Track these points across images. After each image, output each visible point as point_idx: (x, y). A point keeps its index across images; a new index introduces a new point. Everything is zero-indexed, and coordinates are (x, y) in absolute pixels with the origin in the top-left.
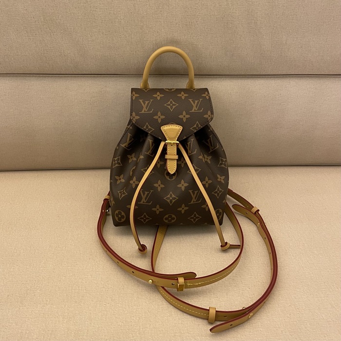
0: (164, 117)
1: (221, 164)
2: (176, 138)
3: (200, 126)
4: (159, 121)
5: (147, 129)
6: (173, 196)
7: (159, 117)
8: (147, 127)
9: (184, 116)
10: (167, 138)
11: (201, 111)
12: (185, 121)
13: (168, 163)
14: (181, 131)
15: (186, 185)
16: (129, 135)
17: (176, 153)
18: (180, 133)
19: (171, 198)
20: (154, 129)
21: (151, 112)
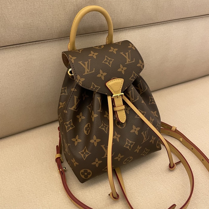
0: (106, 74)
1: (151, 102)
2: (120, 91)
3: (136, 75)
4: (103, 78)
5: (94, 89)
6: (130, 142)
7: (102, 75)
8: (94, 87)
9: (122, 69)
10: (113, 93)
11: (134, 61)
12: (123, 73)
13: (118, 114)
15: (138, 129)
17: (122, 104)
18: (122, 85)
19: (129, 145)
20: (100, 87)
21: (94, 71)
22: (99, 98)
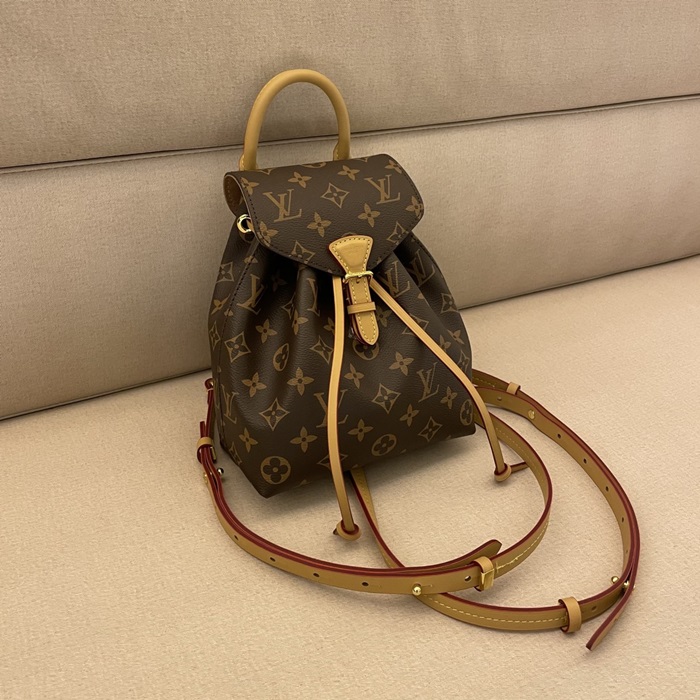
0: (330, 223)
1: (447, 306)
2: (365, 265)
3: (403, 231)
4: (322, 232)
5: (300, 256)
6: (389, 392)
7: (319, 225)
8: (298, 251)
9: (369, 215)
10: (346, 269)
11: (399, 199)
12: (372, 225)
13: (359, 323)
14: (370, 247)
15: (409, 361)
16: (254, 278)
17: (369, 298)
18: (369, 252)
19: (386, 398)
20: (313, 254)
21: (300, 215)
22: (312, 281)
